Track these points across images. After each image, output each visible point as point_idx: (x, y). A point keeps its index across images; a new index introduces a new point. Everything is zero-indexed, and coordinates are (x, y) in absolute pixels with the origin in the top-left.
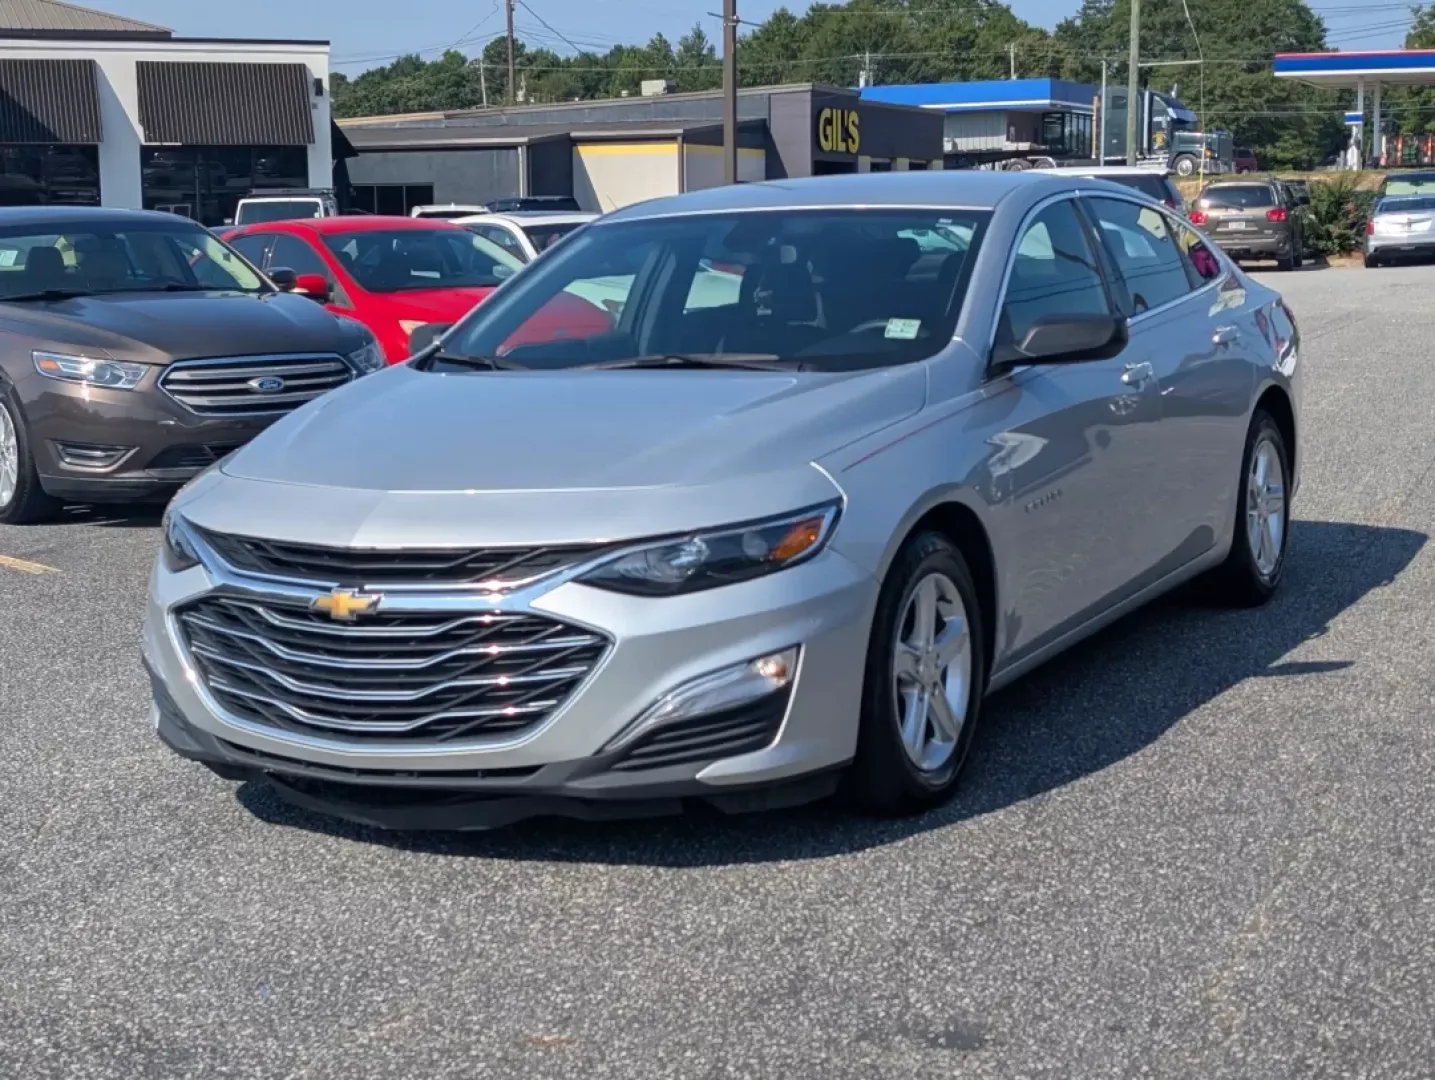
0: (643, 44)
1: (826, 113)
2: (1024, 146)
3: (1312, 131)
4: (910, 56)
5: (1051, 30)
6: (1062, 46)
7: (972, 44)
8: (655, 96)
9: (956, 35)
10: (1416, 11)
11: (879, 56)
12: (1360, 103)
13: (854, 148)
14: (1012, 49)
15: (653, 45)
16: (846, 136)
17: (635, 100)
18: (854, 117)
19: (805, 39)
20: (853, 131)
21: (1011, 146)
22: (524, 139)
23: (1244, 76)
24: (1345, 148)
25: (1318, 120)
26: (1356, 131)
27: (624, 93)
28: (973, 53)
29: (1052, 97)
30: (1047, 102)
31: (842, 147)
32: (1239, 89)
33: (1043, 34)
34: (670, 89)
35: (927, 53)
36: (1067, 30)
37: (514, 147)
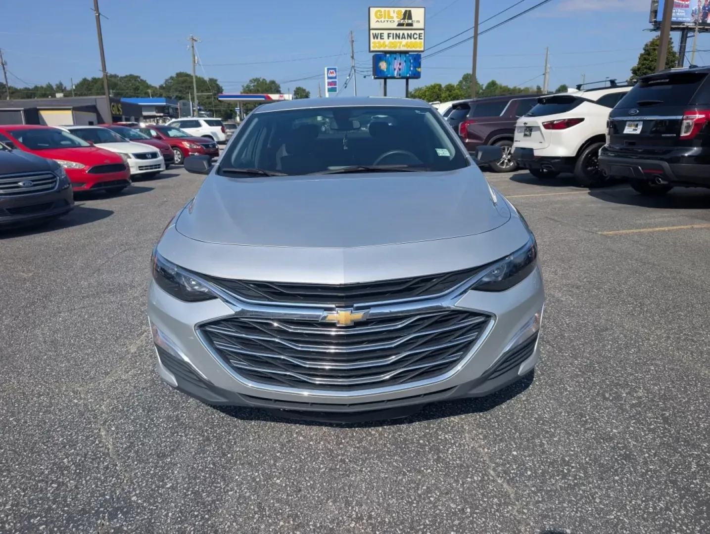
0: (44, 85)
1: (113, 104)
2: (162, 114)
3: (223, 113)
4: (123, 91)
5: (158, 87)
6: (161, 91)
7: (138, 89)
8: (61, 98)
9: (134, 87)
10: (243, 86)
11: (114, 91)
12: (238, 106)
13: (121, 113)
14: (149, 91)
15: (47, 86)
16: (119, 110)
17: (53, 99)
18: (120, 105)
19: (93, 86)
20: (121, 109)
21: (159, 114)
22: (23, 109)
23: (206, 100)
24: (236, 116)
25: (224, 110)
26: (238, 113)
27: (50, 97)
28: (139, 91)
29: (166, 102)
30: (165, 104)
31: (118, 113)
32: (206, 103)
33: (156, 88)
34: (65, 96)
35: (127, 91)
36: (161, 87)
37: (20, 111)
